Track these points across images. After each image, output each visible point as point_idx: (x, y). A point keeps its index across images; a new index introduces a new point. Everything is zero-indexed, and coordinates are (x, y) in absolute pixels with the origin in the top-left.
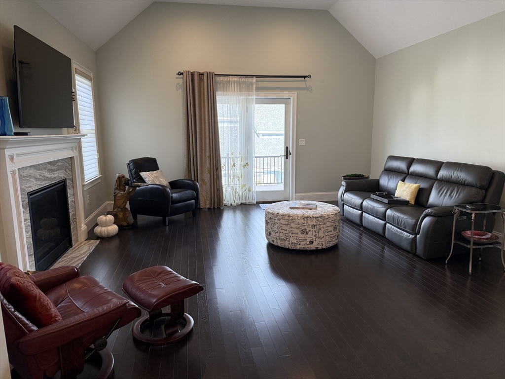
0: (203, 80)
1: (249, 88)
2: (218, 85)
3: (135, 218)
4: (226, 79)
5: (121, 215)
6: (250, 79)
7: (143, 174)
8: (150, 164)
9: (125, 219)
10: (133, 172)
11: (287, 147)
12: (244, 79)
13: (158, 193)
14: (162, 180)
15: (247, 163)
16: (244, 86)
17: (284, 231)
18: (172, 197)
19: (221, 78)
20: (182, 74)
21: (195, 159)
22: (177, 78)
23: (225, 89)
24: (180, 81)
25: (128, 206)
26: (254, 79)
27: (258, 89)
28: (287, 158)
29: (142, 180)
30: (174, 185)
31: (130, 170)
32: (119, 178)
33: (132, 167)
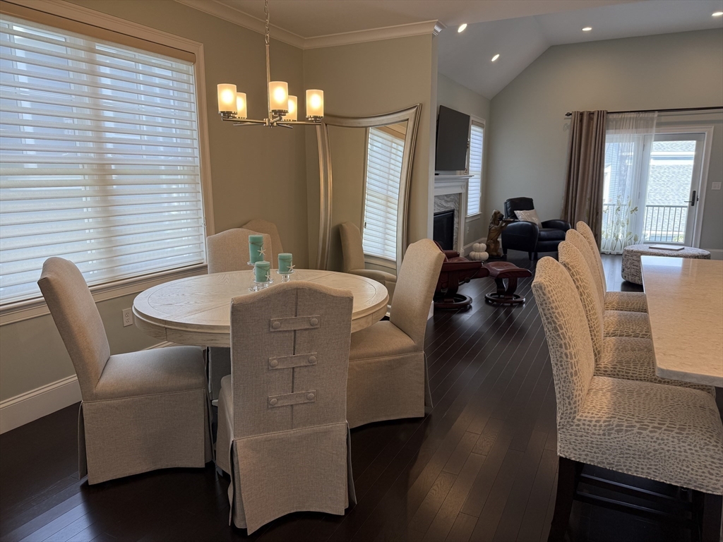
0: (593, 119)
1: (647, 125)
2: (610, 123)
3: (505, 252)
4: (620, 115)
5: (492, 247)
6: (651, 115)
7: (517, 212)
8: (526, 204)
9: (496, 249)
10: (509, 210)
11: (694, 192)
12: (642, 115)
13: (530, 229)
14: (534, 218)
15: (636, 208)
16: (642, 122)
17: (635, 267)
18: (540, 234)
19: (615, 115)
20: (571, 114)
21: (574, 201)
22: (565, 119)
23: (618, 127)
24: (569, 121)
25: (500, 239)
26: (656, 114)
27: (659, 124)
28: (693, 205)
29: (515, 217)
30: (546, 225)
31: (506, 208)
32: (495, 213)
33: (508, 206)
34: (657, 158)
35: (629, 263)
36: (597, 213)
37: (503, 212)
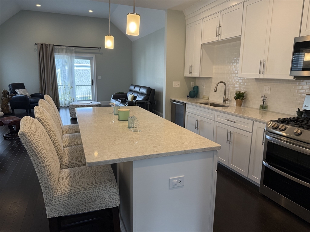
0: (48, 47)
1: (71, 52)
2: (56, 50)
3: (13, 111)
4: (59, 47)
5: (5, 108)
6: (72, 48)
7: (17, 90)
8: (21, 86)
10: (11, 89)
11: (92, 80)
12: (68, 48)
13: (25, 98)
14: (26, 93)
15: (72, 87)
16: (69, 51)
17: (75, 112)
18: (30, 101)
19: (57, 47)
20: (37, 44)
21: (44, 84)
22: (34, 46)
23: (59, 52)
24: (36, 47)
25: (9, 104)
26: (74, 48)
27: (76, 52)
28: (93, 85)
29: (16, 93)
30: (32, 96)
31: (10, 89)
32: (4, 91)
33: (11, 87)
34: (77, 66)
35: (72, 110)
36: (56, 90)
37: (8, 91)
